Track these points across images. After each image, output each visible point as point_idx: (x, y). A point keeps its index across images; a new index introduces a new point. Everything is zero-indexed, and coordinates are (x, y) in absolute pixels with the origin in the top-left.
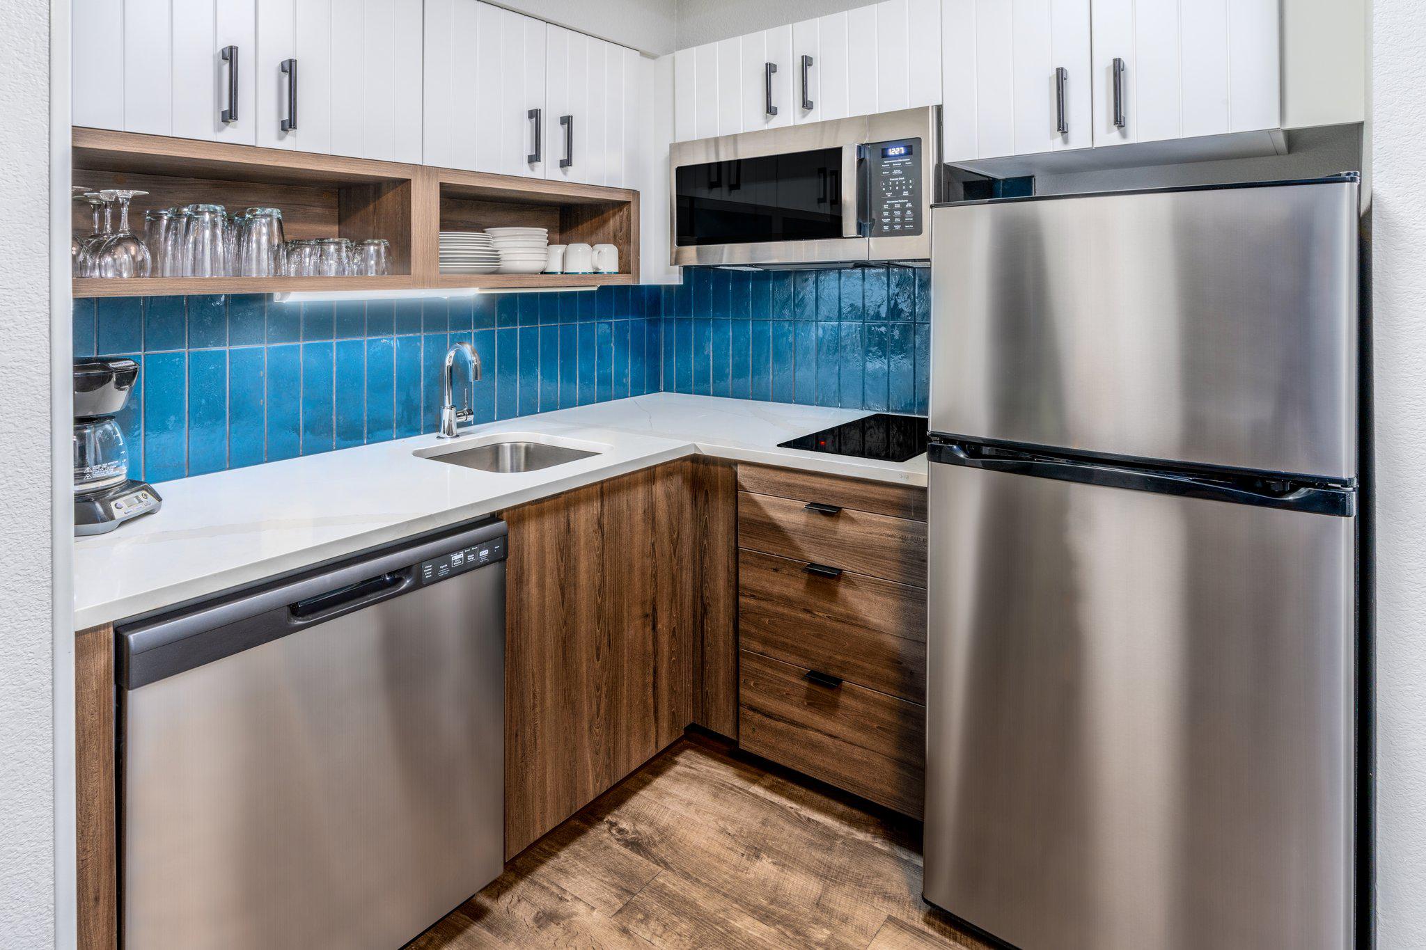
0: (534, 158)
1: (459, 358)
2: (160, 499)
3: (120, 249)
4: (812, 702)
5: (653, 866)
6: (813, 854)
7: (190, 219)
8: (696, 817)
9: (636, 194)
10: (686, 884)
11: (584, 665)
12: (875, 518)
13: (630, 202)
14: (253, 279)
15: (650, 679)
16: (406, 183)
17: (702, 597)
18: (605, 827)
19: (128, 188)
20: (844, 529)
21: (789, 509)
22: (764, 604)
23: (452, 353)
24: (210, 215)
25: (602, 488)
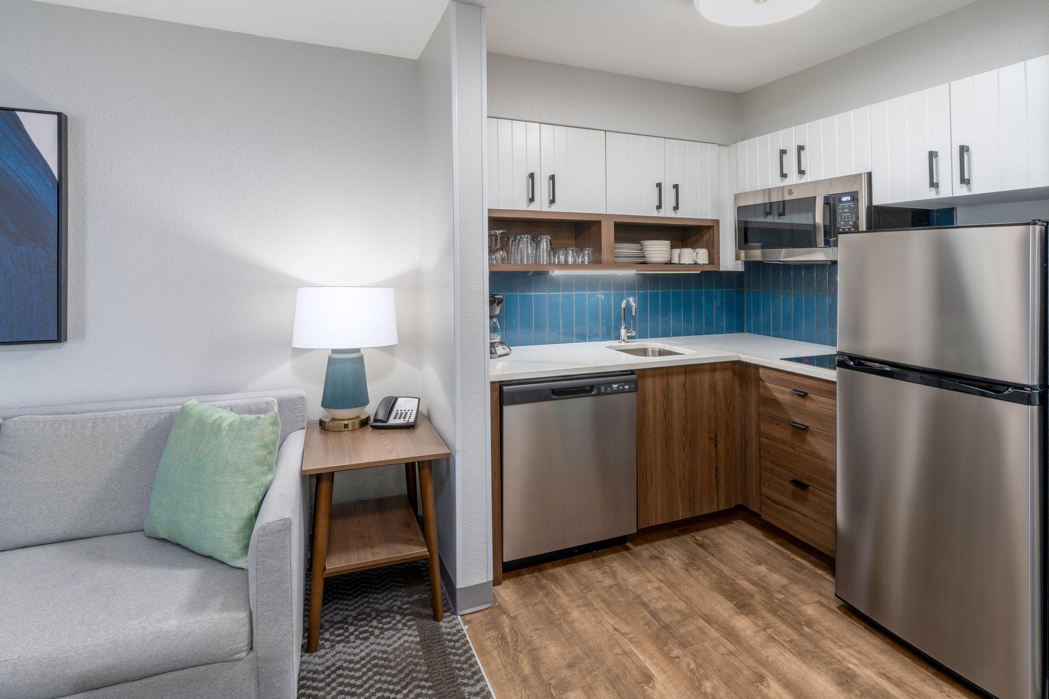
0: (659, 207)
1: (628, 303)
2: (511, 350)
3: (498, 253)
4: (795, 497)
5: (707, 554)
6: (790, 571)
7: (519, 240)
8: (734, 544)
9: (717, 222)
10: (721, 564)
11: (677, 452)
12: (823, 399)
13: (713, 226)
14: (541, 265)
15: (714, 471)
16: (599, 222)
17: (745, 437)
18: (689, 536)
19: (500, 230)
20: (809, 405)
21: (783, 392)
22: (772, 442)
23: (624, 302)
24: (526, 238)
25: (685, 369)
